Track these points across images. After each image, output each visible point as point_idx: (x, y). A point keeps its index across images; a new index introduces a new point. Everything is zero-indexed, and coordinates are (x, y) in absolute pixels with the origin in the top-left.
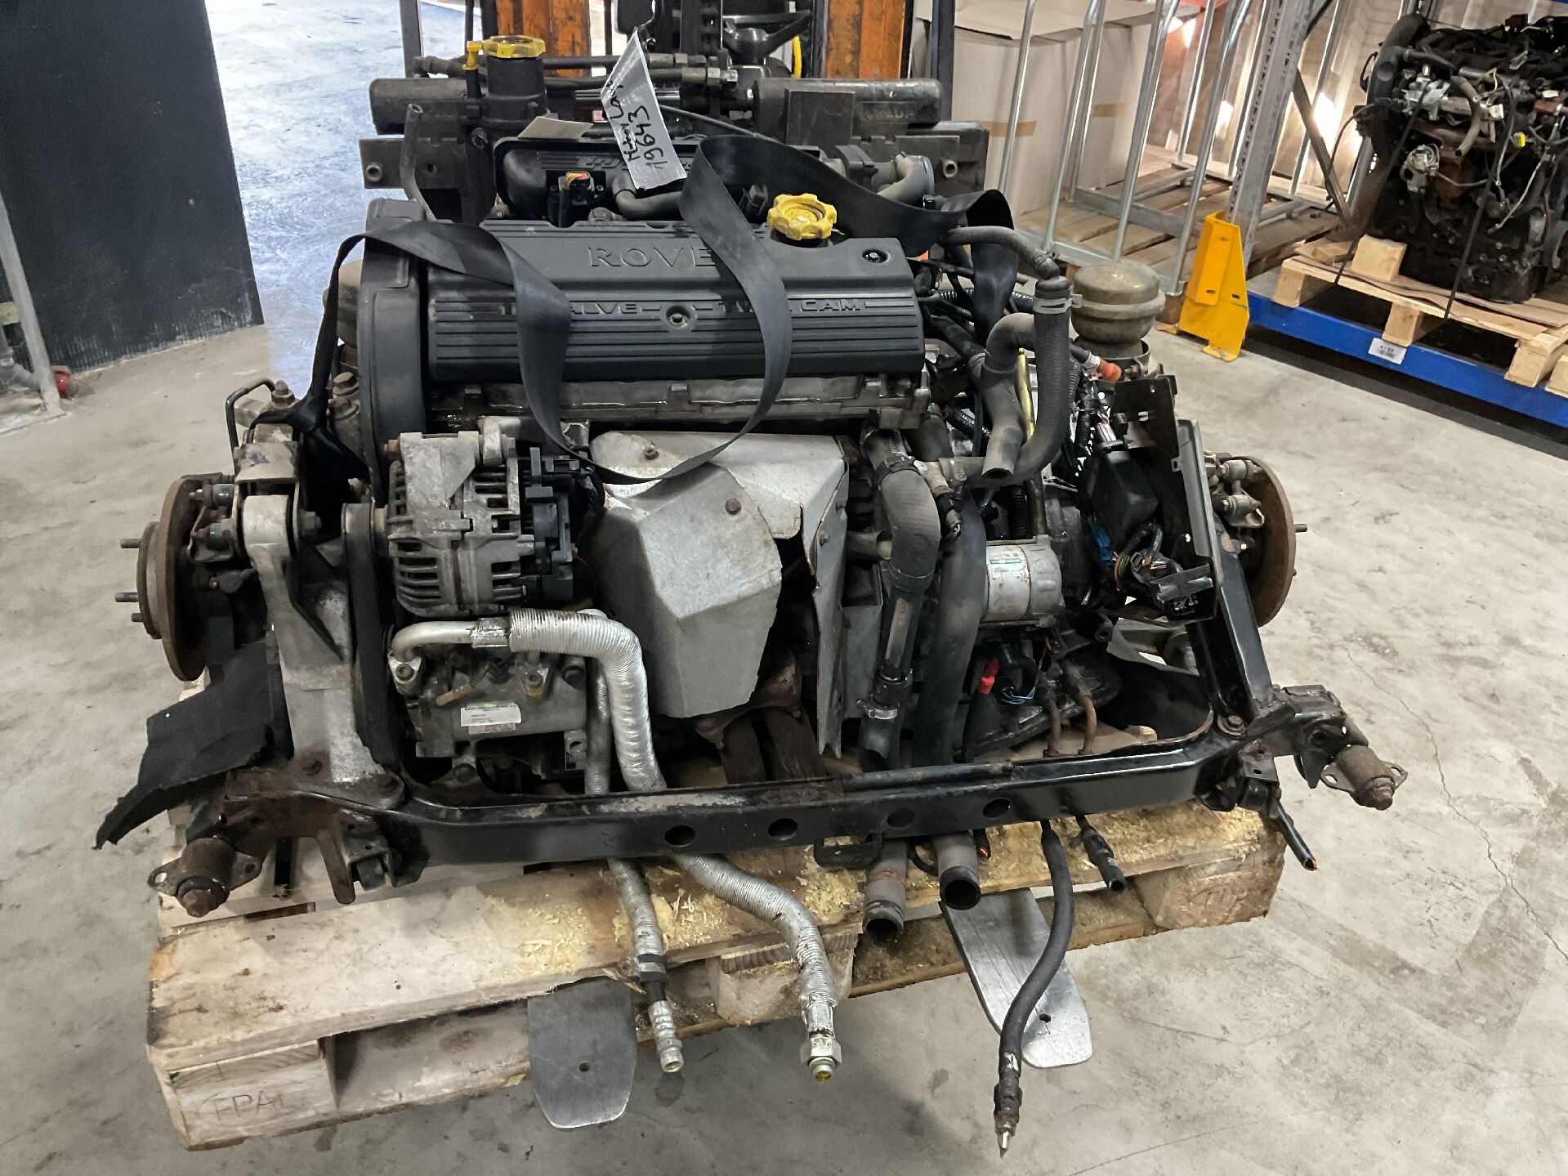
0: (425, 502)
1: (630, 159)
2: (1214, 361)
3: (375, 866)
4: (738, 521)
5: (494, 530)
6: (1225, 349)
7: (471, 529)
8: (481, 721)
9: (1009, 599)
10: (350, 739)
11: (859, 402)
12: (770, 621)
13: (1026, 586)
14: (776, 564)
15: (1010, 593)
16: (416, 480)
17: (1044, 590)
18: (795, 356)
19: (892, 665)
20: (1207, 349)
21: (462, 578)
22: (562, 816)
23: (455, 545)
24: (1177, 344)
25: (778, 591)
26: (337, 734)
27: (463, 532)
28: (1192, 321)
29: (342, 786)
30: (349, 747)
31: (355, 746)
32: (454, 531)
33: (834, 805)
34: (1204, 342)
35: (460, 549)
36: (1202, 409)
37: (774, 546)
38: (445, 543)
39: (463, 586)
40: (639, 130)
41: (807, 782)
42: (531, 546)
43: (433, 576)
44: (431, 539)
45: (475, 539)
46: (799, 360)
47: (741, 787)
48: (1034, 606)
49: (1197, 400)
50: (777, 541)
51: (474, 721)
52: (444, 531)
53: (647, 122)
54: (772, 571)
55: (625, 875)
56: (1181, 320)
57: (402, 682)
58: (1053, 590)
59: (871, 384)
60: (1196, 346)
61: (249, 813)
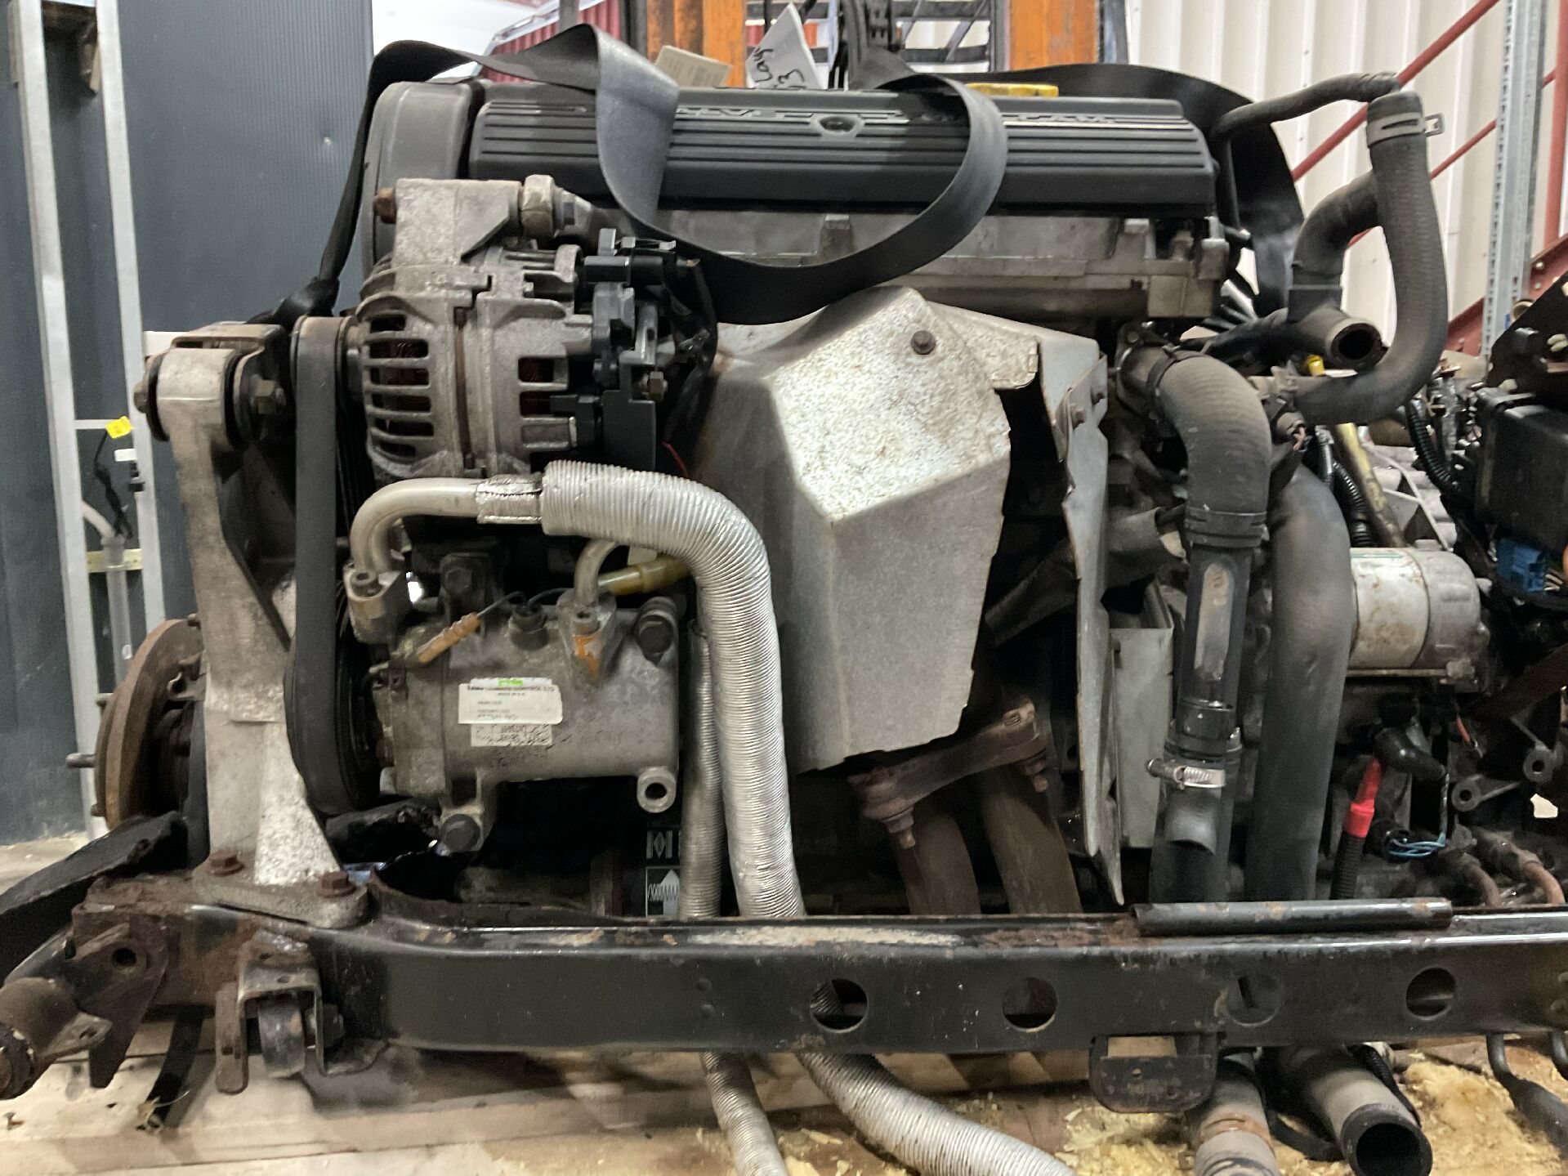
0: (420, 257)
3: (290, 1017)
4: (931, 364)
5: (526, 295)
7: (488, 288)
8: (491, 713)
9: (1393, 610)
10: (291, 810)
11: (1114, 265)
12: (990, 544)
13: (1419, 590)
14: (1000, 425)
15: (1394, 599)
16: (412, 230)
17: (1450, 598)
18: (1011, 170)
19: (1210, 675)
21: (469, 385)
22: (625, 946)
23: (463, 316)
25: (1004, 473)
26: (274, 799)
27: (475, 291)
29: (266, 890)
30: (289, 823)
31: (298, 823)
32: (459, 288)
33: (1125, 958)
35: (469, 326)
37: (996, 400)
38: (444, 313)
39: (469, 400)
41: (1067, 920)
42: (586, 334)
43: (421, 377)
44: (421, 300)
45: (495, 305)
46: (1021, 177)
47: (947, 921)
48: (1437, 629)
50: (998, 391)
51: (482, 713)
52: (442, 286)
54: (990, 436)
55: (740, 1113)
57: (358, 599)
58: (1466, 598)
59: (1133, 223)
61: (113, 935)
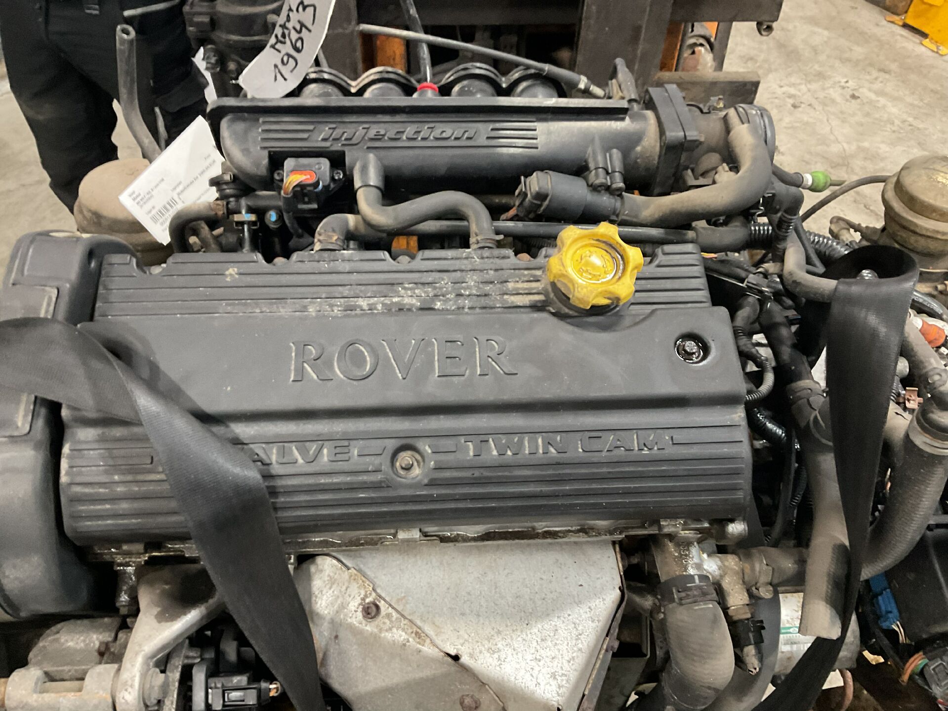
1: (273, 47)
2: (930, 53)
6: (942, 44)
20: (926, 42)
24: (902, 36)
28: (918, 16)
34: (924, 35)
36: (916, 103)
40: (298, 28)
49: (913, 93)
53: (309, 26)
56: (909, 13)
60: (917, 38)
